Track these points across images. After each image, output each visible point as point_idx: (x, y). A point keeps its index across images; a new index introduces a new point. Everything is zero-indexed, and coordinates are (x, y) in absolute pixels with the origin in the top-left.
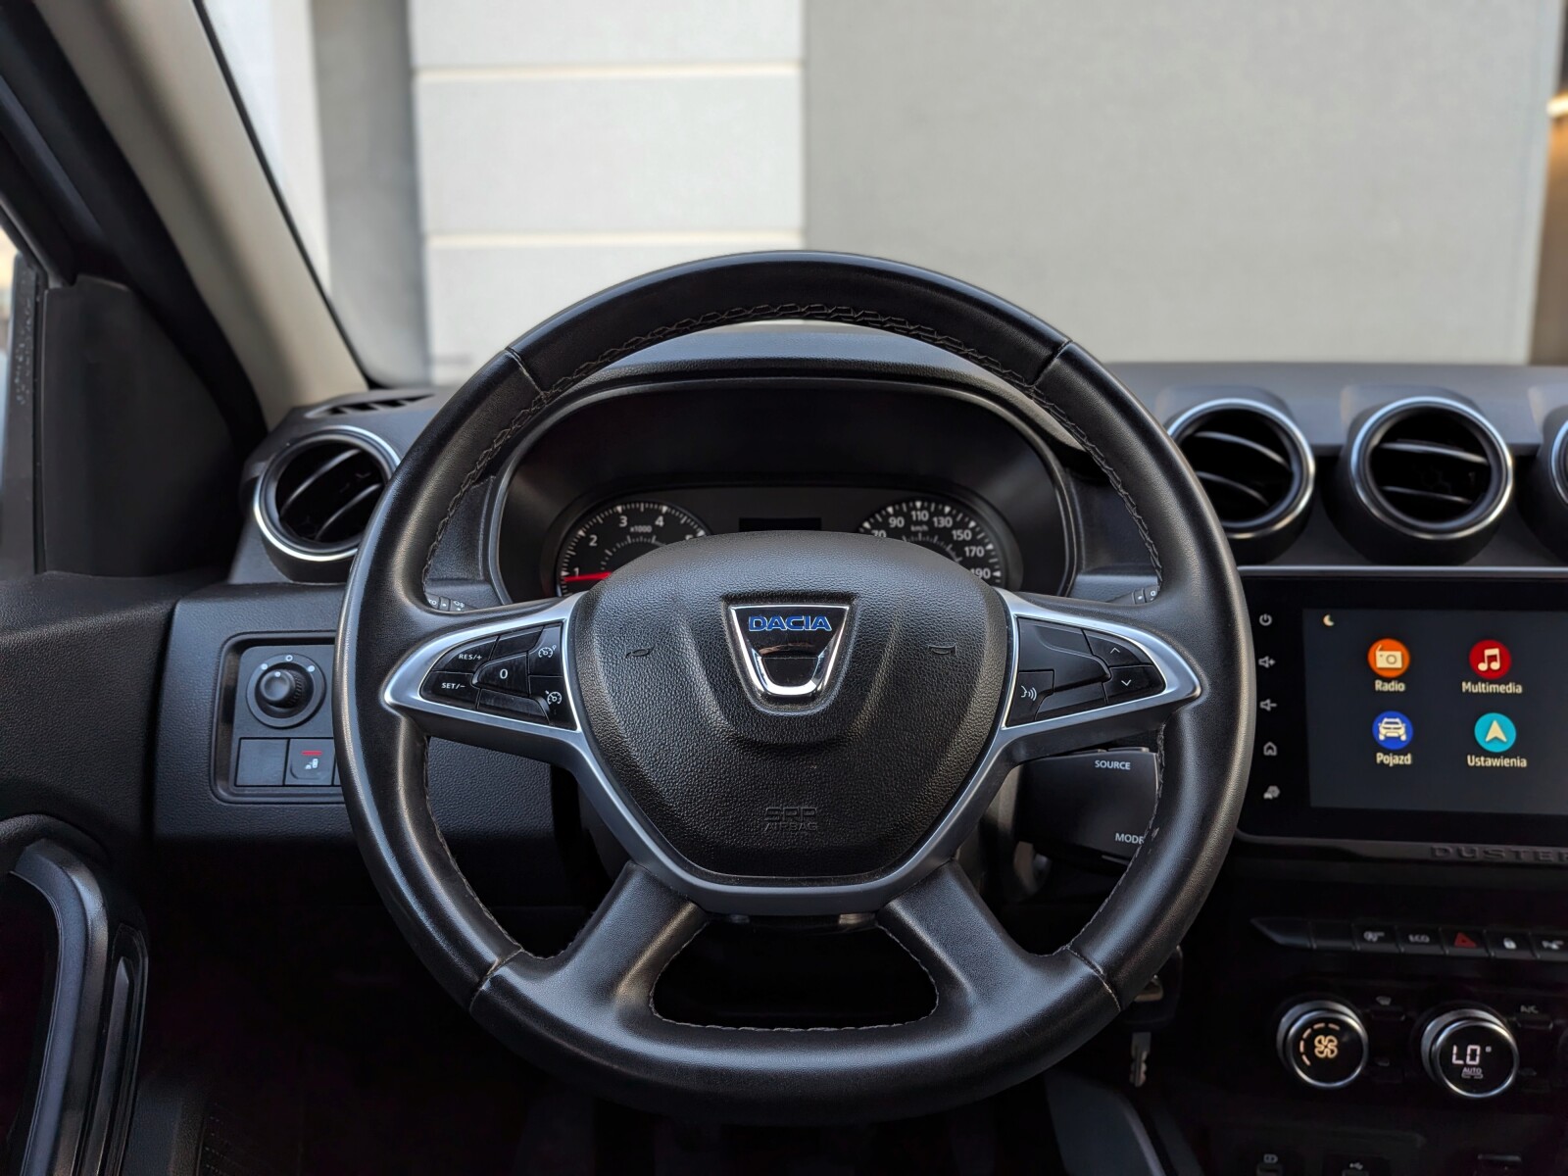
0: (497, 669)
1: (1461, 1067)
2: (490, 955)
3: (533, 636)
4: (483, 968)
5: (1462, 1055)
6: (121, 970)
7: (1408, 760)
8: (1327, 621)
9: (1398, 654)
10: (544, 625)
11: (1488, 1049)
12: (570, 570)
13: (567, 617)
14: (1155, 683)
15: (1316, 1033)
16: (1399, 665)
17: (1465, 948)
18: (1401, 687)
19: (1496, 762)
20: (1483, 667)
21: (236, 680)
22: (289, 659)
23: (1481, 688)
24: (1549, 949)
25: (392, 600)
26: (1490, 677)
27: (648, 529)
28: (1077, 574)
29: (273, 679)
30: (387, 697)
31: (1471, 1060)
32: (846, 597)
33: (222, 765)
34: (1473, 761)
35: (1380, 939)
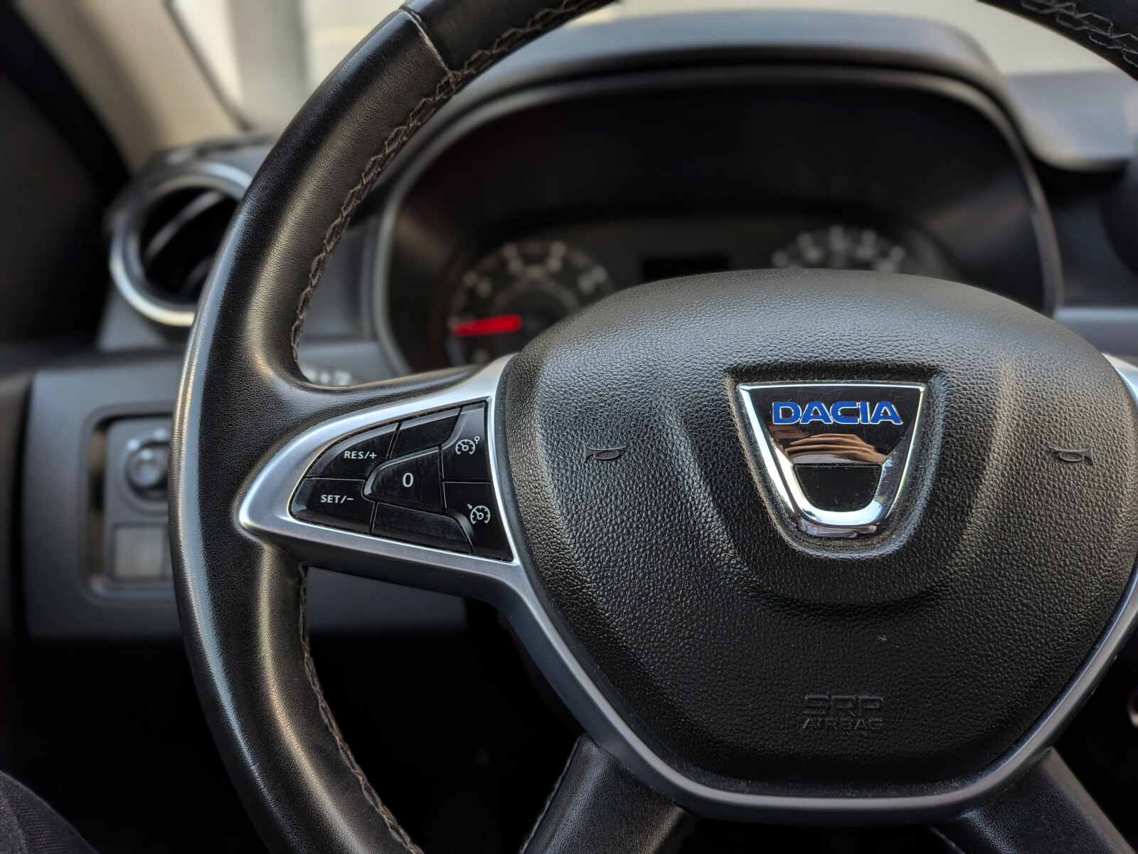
0: (399, 472)
10: (461, 406)
13: (491, 394)
21: (105, 462)
22: (159, 435)
25: (248, 373)
29: (142, 461)
30: (244, 517)
32: (923, 373)
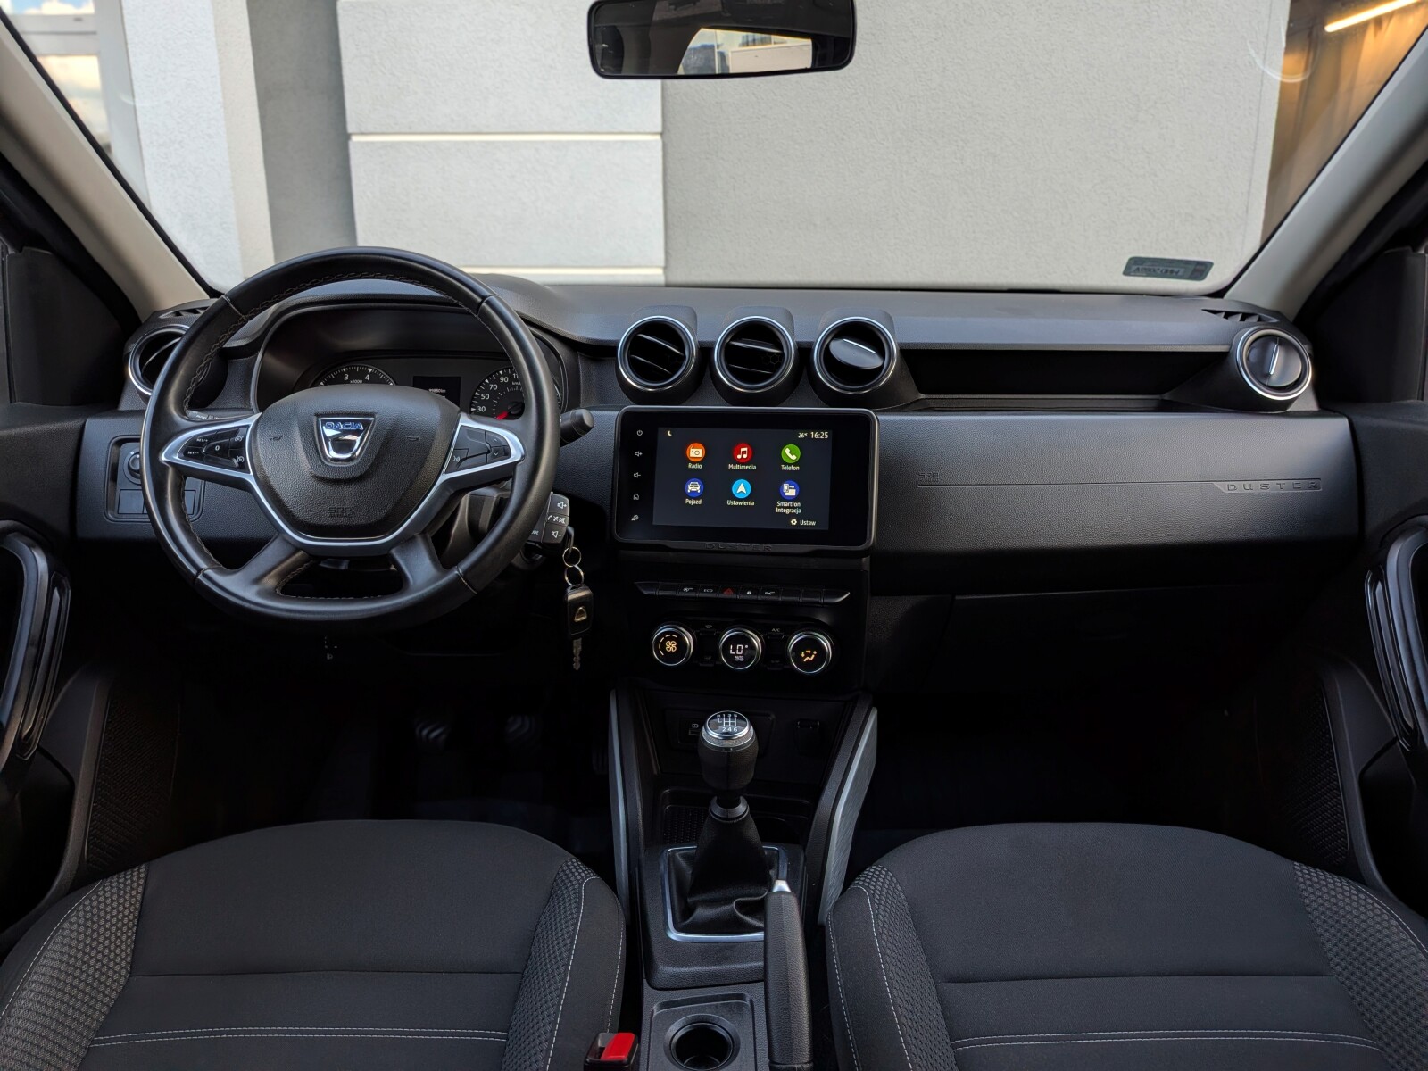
0: (215, 446)
1: (734, 656)
2: (203, 564)
3: (235, 432)
4: (200, 571)
5: (734, 650)
6: (56, 593)
7: (700, 502)
8: (669, 434)
9: (700, 450)
10: (239, 427)
11: (747, 646)
13: (252, 423)
14: (507, 454)
15: (666, 639)
16: (700, 456)
17: (728, 594)
18: (700, 466)
19: (741, 503)
20: (739, 457)
21: (117, 460)
23: (737, 467)
24: (767, 595)
25: (167, 411)
26: (742, 462)
27: (361, 383)
29: (136, 458)
30: (163, 458)
31: (739, 652)
32: (372, 415)
33: (111, 502)
34: (730, 503)
35: (690, 591)
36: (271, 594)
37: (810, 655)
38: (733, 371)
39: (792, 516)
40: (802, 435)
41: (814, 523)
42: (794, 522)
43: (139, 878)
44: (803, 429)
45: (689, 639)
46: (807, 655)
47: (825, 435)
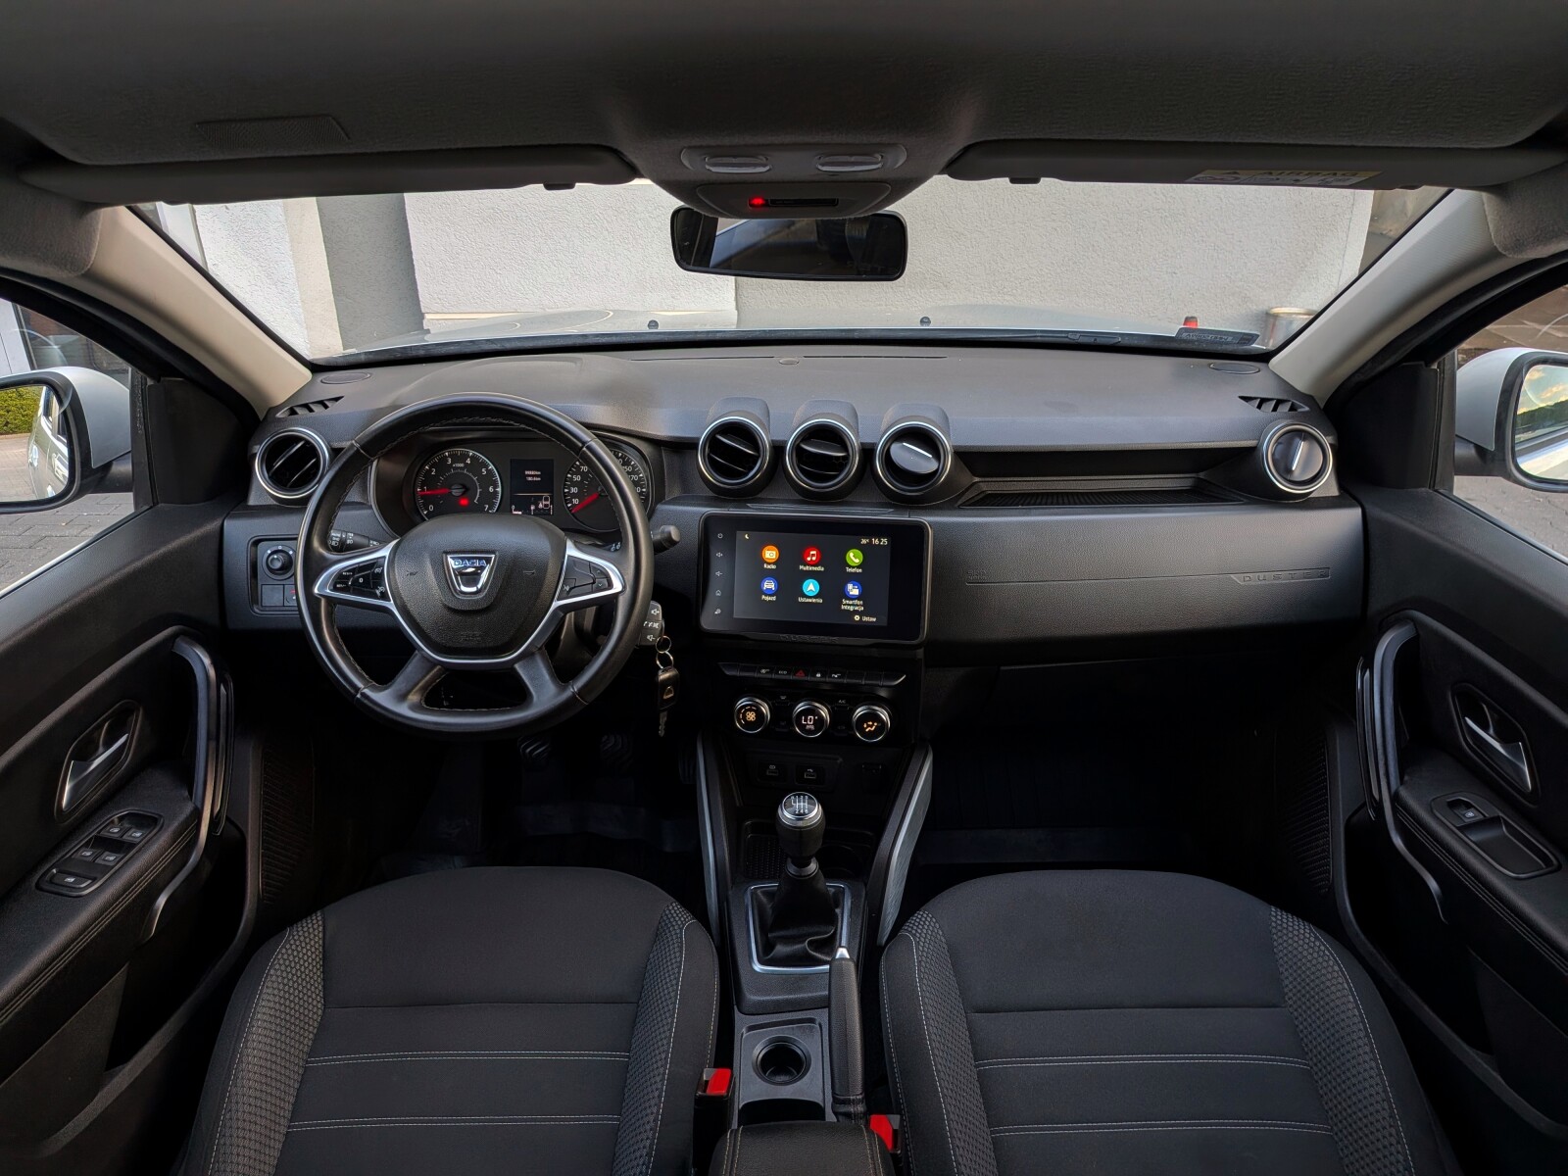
0: (358, 578)
1: (805, 725)
2: (360, 685)
3: (374, 563)
4: (357, 689)
5: (806, 719)
6: (222, 687)
7: (774, 598)
8: (747, 537)
9: (774, 552)
10: (379, 558)
11: (817, 718)
12: (422, 488)
13: (388, 554)
14: (610, 586)
15: (746, 710)
16: (774, 557)
17: (800, 676)
18: (774, 567)
19: (810, 600)
20: (809, 559)
21: (256, 558)
22: (280, 548)
23: (807, 568)
24: (834, 677)
25: (315, 548)
26: (811, 563)
27: (462, 465)
28: (657, 503)
29: (274, 559)
30: (316, 591)
31: (809, 722)
33: (255, 597)
34: (801, 600)
35: (767, 673)
36: (414, 708)
37: (871, 726)
38: (803, 471)
39: (856, 612)
40: (864, 541)
41: (875, 620)
42: (857, 618)
43: (318, 921)
44: (866, 536)
45: (765, 709)
46: (868, 726)
47: (884, 541)
